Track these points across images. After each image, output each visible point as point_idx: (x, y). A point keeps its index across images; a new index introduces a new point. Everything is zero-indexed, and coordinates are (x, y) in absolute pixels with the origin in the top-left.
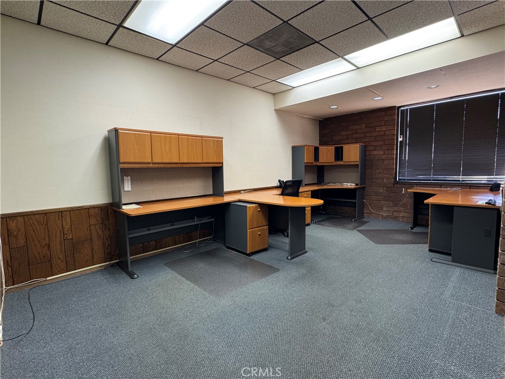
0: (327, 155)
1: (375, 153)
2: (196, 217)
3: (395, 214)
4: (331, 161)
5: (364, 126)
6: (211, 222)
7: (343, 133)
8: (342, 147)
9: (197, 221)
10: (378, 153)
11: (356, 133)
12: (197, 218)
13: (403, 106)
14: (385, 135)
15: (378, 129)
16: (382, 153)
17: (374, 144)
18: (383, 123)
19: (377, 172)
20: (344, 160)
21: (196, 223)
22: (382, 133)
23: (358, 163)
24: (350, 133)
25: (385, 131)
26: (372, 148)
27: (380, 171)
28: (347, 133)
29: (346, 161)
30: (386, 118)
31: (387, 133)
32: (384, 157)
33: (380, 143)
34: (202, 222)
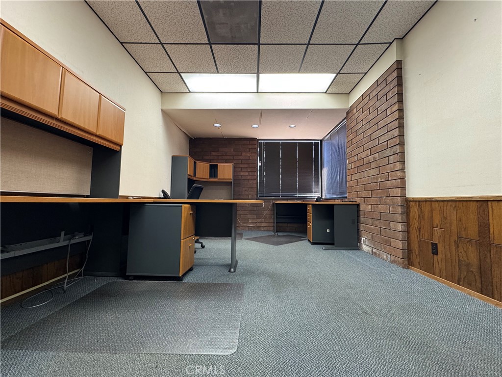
0: (203, 170)
1: (242, 173)
2: (63, 233)
3: (258, 225)
4: (206, 178)
5: (232, 150)
6: (84, 242)
7: (214, 154)
8: (217, 165)
9: (64, 240)
10: (244, 174)
11: (226, 155)
12: (65, 235)
13: (261, 140)
14: (249, 159)
15: (244, 154)
16: (247, 174)
17: (241, 166)
18: (248, 150)
19: (244, 189)
20: (218, 178)
21: (62, 244)
22: (247, 158)
23: (231, 181)
24: (220, 154)
25: (249, 156)
26: (240, 169)
27: (246, 188)
28: (218, 155)
29: (221, 178)
30: (250, 147)
31: (251, 158)
32: (249, 177)
33: (246, 166)
34: (73, 242)
